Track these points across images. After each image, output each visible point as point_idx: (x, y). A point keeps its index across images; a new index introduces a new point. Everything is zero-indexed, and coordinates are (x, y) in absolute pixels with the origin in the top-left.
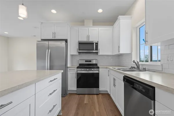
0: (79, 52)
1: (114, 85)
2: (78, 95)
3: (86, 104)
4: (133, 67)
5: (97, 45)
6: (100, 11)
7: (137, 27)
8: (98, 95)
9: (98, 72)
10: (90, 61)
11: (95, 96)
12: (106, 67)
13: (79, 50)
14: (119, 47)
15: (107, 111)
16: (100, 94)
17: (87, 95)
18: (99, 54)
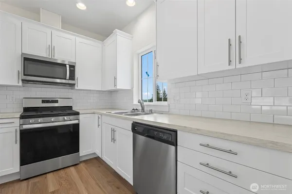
0: (23, 80)
1: (113, 140)
2: (25, 181)
3: (53, 192)
4: (135, 109)
5: (72, 69)
6: (81, 6)
7: (138, 54)
8: (77, 166)
9: (76, 122)
10: (57, 102)
11: (72, 169)
12: (92, 111)
13: (24, 75)
14: (115, 79)
15: (102, 187)
16: (81, 162)
17: (52, 174)
18: (76, 88)
